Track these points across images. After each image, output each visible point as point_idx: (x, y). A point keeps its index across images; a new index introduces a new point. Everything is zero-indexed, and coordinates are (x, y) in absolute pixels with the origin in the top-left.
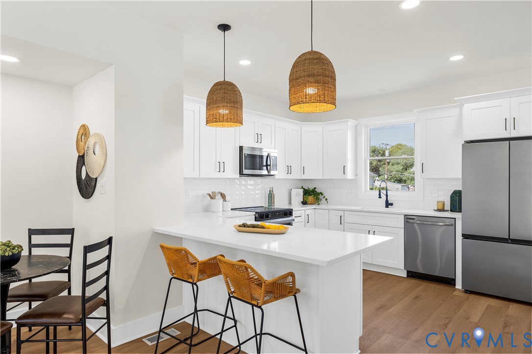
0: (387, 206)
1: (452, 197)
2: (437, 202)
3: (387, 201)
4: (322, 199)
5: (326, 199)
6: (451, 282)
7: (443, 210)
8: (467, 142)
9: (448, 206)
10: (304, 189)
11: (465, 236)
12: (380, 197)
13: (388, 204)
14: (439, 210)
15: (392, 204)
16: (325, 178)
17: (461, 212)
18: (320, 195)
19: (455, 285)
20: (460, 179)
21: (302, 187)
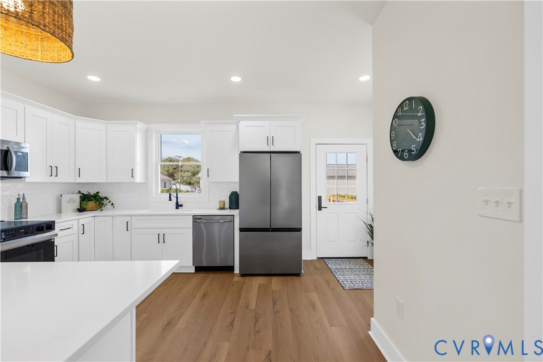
0: (177, 208)
1: (230, 197)
2: (219, 202)
3: (177, 203)
4: (107, 204)
5: (112, 204)
6: (231, 269)
7: (223, 208)
8: (241, 152)
9: (227, 206)
10: (81, 194)
11: (241, 230)
12: (170, 200)
13: (178, 206)
14: (221, 209)
15: (182, 206)
16: (108, 181)
17: (238, 209)
18: (105, 200)
19: (233, 270)
20: (237, 182)
21: (79, 191)
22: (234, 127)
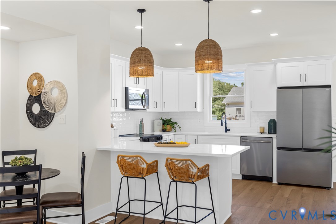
0: (226, 132)
1: (269, 124)
2: (260, 127)
3: (226, 128)
4: (177, 127)
5: (180, 128)
6: (270, 179)
7: (263, 133)
8: (279, 88)
9: (266, 130)
10: (163, 119)
11: (279, 149)
12: (222, 125)
13: (227, 130)
14: (261, 133)
15: (229, 130)
16: (180, 111)
17: (276, 133)
18: (175, 124)
19: (272, 182)
20: (275, 111)
21: (161, 118)
22: (272, 67)
